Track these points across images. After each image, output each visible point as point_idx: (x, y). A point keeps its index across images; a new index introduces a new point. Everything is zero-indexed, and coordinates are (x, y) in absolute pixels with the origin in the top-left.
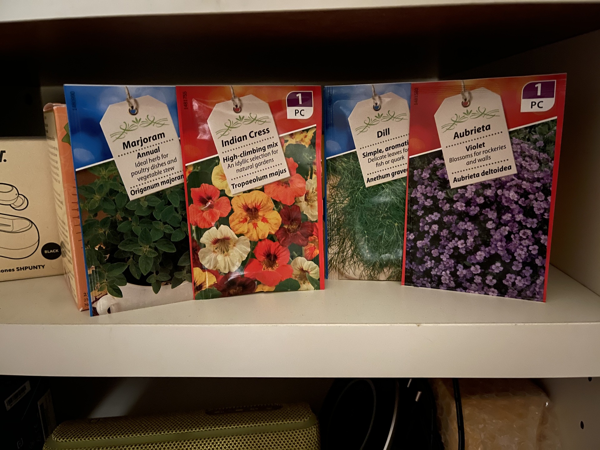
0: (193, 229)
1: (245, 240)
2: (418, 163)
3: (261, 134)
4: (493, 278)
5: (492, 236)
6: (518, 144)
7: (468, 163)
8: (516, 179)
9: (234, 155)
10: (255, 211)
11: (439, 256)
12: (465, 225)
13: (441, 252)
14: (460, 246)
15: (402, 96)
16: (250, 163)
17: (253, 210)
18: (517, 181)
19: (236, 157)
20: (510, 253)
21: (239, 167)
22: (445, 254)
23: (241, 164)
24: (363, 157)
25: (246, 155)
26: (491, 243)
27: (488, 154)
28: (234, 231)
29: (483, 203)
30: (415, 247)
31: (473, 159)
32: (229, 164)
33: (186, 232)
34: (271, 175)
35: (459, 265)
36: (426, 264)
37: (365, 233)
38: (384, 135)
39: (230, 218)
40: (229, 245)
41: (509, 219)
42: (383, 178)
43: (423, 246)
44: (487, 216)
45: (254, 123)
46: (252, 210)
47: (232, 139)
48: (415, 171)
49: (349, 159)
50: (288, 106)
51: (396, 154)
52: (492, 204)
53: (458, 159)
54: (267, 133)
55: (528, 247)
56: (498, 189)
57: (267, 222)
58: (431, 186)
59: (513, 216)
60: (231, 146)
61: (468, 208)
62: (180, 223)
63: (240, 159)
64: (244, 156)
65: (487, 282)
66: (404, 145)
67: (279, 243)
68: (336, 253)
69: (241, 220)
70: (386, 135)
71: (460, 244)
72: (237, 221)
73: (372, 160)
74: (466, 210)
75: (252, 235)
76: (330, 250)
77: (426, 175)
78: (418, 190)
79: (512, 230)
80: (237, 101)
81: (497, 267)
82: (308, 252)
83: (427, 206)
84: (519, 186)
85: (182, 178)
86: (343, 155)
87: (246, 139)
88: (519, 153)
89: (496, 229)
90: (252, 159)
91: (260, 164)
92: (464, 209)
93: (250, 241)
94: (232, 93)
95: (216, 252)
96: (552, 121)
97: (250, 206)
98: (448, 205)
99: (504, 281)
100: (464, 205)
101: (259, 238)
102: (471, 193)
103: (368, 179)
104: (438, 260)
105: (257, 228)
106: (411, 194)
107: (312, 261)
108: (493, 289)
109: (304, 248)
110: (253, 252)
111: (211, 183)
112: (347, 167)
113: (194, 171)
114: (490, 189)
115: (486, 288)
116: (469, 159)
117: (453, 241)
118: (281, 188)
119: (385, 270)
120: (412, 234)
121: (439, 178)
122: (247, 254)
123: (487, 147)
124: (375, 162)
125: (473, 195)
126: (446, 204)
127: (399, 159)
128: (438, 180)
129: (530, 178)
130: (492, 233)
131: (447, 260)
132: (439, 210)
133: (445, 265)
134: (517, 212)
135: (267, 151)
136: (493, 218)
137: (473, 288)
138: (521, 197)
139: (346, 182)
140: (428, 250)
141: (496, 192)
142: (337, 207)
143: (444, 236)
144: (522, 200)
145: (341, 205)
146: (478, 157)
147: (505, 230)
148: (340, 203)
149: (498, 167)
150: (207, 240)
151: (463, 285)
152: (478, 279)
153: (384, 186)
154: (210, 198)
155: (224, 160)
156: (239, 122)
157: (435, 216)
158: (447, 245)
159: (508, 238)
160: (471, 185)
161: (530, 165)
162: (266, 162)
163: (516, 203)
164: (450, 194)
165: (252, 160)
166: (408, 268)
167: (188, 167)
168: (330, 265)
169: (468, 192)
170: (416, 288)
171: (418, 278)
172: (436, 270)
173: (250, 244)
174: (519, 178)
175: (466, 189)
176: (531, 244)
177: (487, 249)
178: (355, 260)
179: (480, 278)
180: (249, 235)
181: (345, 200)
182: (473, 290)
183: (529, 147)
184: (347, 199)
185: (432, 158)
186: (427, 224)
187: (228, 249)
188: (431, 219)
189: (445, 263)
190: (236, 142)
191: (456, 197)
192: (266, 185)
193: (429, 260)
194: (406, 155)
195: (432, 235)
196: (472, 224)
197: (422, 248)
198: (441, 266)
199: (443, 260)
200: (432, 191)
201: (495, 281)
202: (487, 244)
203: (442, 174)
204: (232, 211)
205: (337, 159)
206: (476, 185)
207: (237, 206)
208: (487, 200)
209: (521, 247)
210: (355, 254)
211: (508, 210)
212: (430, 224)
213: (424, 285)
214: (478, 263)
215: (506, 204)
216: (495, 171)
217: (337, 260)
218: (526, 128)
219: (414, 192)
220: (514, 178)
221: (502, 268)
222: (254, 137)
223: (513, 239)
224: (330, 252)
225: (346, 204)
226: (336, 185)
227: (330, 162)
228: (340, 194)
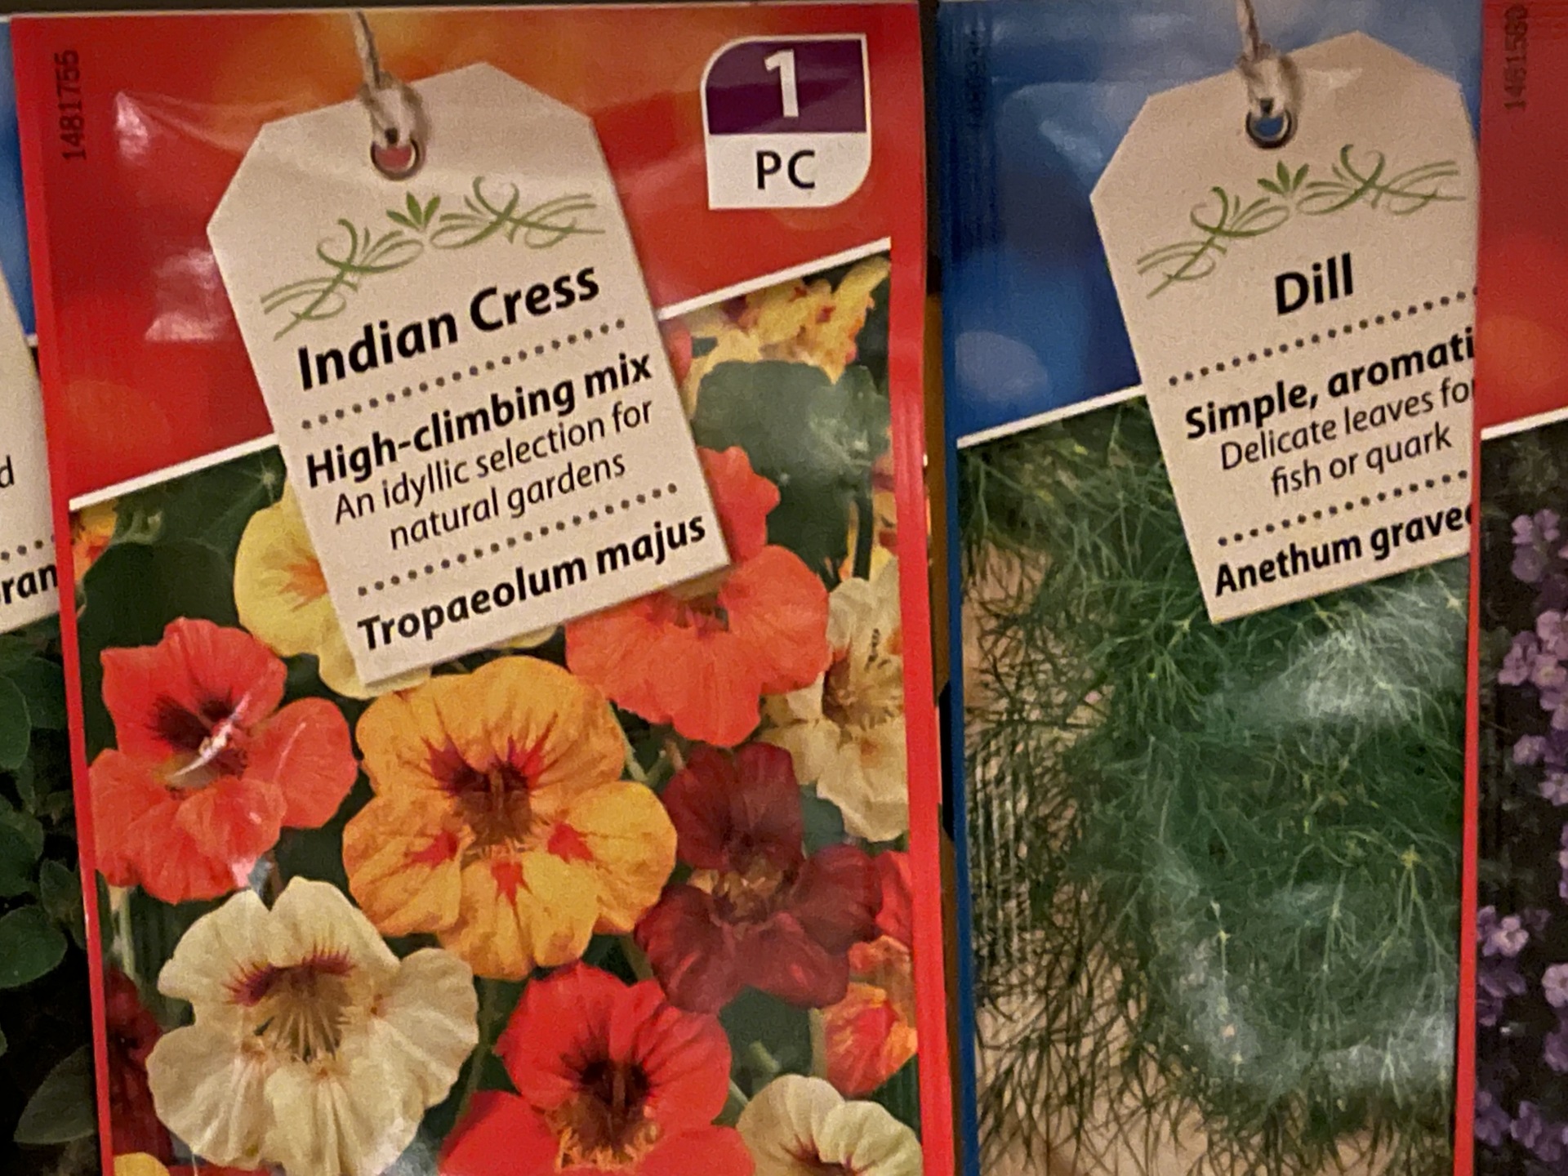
0: (114, 907)
1: (444, 973)
3: (547, 309)
9: (376, 436)
10: (508, 788)
15: (1429, 58)
16: (476, 490)
17: (496, 781)
19: (385, 450)
21: (406, 514)
23: (420, 493)
24: (1192, 436)
25: (450, 439)
28: (374, 918)
32: (343, 497)
33: (70, 930)
34: (609, 556)
37: (1210, 911)
38: (1319, 299)
39: (351, 834)
40: (343, 1009)
42: (1318, 565)
45: (498, 238)
46: (486, 777)
47: (362, 337)
48: (1521, 524)
49: (1098, 444)
50: (713, 131)
51: (1396, 417)
54: (583, 298)
57: (586, 854)
60: (355, 386)
62: (34, 876)
63: (413, 462)
64: (438, 442)
66: (1444, 361)
67: (664, 986)
68: (1026, 1044)
69: (421, 844)
70: (1334, 294)
72: (392, 851)
73: (1246, 454)
75: (487, 937)
76: (987, 1023)
78: (1541, 643)
80: (392, 99)
82: (847, 1040)
85: (44, 587)
86: (1066, 421)
87: (453, 337)
90: (487, 462)
91: (542, 490)
93: (477, 981)
94: (364, 54)
95: (259, 1055)
97: (475, 759)
101: (531, 959)
103: (1224, 569)
105: (521, 894)
106: (1500, 666)
107: (876, 1097)
109: (820, 1018)
110: (496, 1051)
111: (228, 615)
112: (1087, 495)
113: (124, 539)
118: (675, 640)
119: (1347, 1153)
122: (460, 1065)
124: (1266, 466)
127: (1416, 447)
135: (585, 408)
139: (1086, 590)
142: (1032, 745)
145: (1056, 732)
148: (1052, 724)
150: (207, 975)
153: (1323, 615)
154: (220, 711)
155: (313, 470)
156: (408, 233)
162: (577, 478)
165: (491, 464)
166: (1495, 1141)
167: (85, 520)
168: (990, 1121)
173: (472, 997)
178: (1149, 1088)
180: (469, 939)
184: (1093, 697)
187: (337, 1033)
190: (388, 358)
192: (577, 622)
194: (1459, 418)
204: (362, 791)
205: (1027, 449)
207: (395, 759)
210: (1152, 1049)
217: (1034, 1086)
219: (1517, 651)
222: (499, 324)
224: (987, 1035)
225: (1086, 732)
226: (1020, 611)
227: (983, 466)
228: (1047, 666)
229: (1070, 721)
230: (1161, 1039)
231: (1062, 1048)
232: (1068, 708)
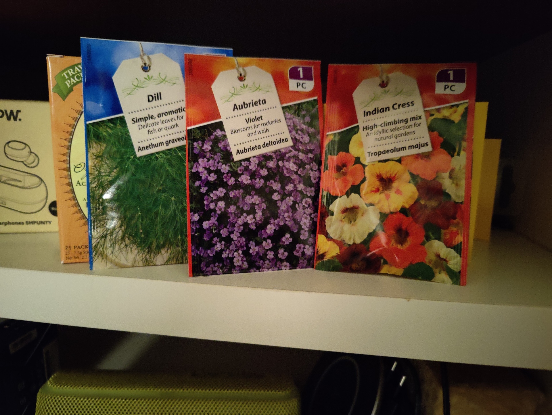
2: (198, 134)
4: (285, 251)
5: (278, 208)
6: (290, 119)
7: (249, 135)
8: (293, 150)
11: (229, 236)
12: (252, 199)
13: (230, 230)
14: (250, 222)
18: (294, 152)
20: (297, 222)
22: (235, 232)
24: (133, 123)
26: (279, 215)
27: (267, 127)
29: (267, 175)
30: (201, 230)
31: (253, 131)
35: (251, 242)
36: (215, 247)
38: (156, 100)
41: (292, 189)
43: (210, 227)
44: (272, 187)
48: (195, 143)
49: (115, 124)
51: (169, 122)
52: (275, 175)
53: (238, 131)
55: (310, 215)
56: (278, 160)
58: (214, 159)
59: (295, 186)
61: (253, 180)
65: (280, 256)
66: (177, 112)
70: (158, 99)
71: (249, 219)
73: (143, 127)
74: (252, 182)
77: (207, 147)
78: (199, 164)
79: (296, 200)
81: (287, 239)
83: (211, 181)
84: (296, 157)
86: (109, 120)
88: (292, 127)
89: (282, 200)
92: (249, 182)
96: (314, 100)
98: (233, 179)
99: (294, 252)
100: (249, 178)
102: (255, 165)
103: (139, 147)
104: (228, 240)
106: (192, 168)
108: (285, 263)
112: (113, 133)
114: (272, 161)
115: (279, 263)
116: (250, 131)
117: (242, 217)
120: (196, 215)
121: (222, 150)
123: (265, 120)
124: (147, 129)
125: (256, 168)
126: (230, 178)
127: (173, 127)
128: (220, 153)
129: (304, 149)
130: (279, 204)
131: (238, 239)
132: (224, 185)
133: (237, 244)
134: (298, 182)
136: (277, 190)
137: (266, 265)
138: (300, 168)
139: (113, 151)
140: (216, 231)
141: (278, 164)
142: (103, 180)
143: (232, 213)
144: (301, 171)
145: (108, 177)
146: (258, 130)
147: (290, 200)
148: (107, 176)
149: (277, 140)
151: (257, 264)
152: (271, 255)
153: (157, 156)
157: (221, 192)
158: (236, 222)
159: (293, 208)
160: (254, 157)
161: (302, 138)
163: (296, 173)
164: (234, 168)
169: (251, 164)
170: (206, 277)
171: (207, 265)
172: (227, 252)
174: (296, 150)
175: (250, 162)
176: (312, 212)
177: (276, 221)
179: (272, 253)
181: (113, 171)
182: (267, 268)
183: (300, 122)
184: (115, 171)
185: (212, 129)
186: (212, 201)
188: (216, 195)
189: (236, 242)
191: (240, 170)
193: (219, 242)
194: (184, 123)
195: (219, 212)
196: (259, 197)
197: (210, 229)
198: (232, 247)
199: (234, 239)
200: (215, 164)
201: (286, 254)
202: (276, 216)
203: (224, 146)
205: (101, 124)
206: (258, 157)
208: (270, 171)
209: (305, 215)
211: (290, 180)
212: (216, 201)
213: (214, 273)
214: (269, 237)
215: (287, 175)
216: (275, 143)
218: (295, 105)
219: (195, 166)
220: (291, 149)
221: (291, 239)
223: (298, 209)
225: (114, 177)
226: (100, 155)
227: (92, 127)
228: (106, 165)
229: (110, 175)
230: (129, 233)
231: (109, 237)
232: (110, 173)
